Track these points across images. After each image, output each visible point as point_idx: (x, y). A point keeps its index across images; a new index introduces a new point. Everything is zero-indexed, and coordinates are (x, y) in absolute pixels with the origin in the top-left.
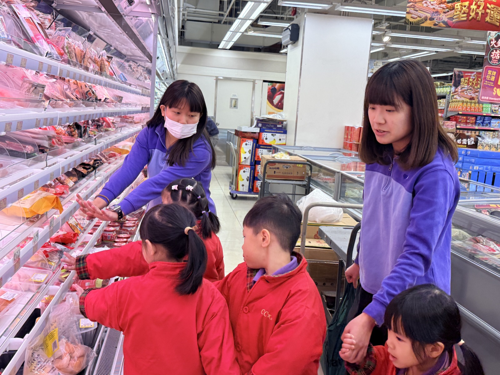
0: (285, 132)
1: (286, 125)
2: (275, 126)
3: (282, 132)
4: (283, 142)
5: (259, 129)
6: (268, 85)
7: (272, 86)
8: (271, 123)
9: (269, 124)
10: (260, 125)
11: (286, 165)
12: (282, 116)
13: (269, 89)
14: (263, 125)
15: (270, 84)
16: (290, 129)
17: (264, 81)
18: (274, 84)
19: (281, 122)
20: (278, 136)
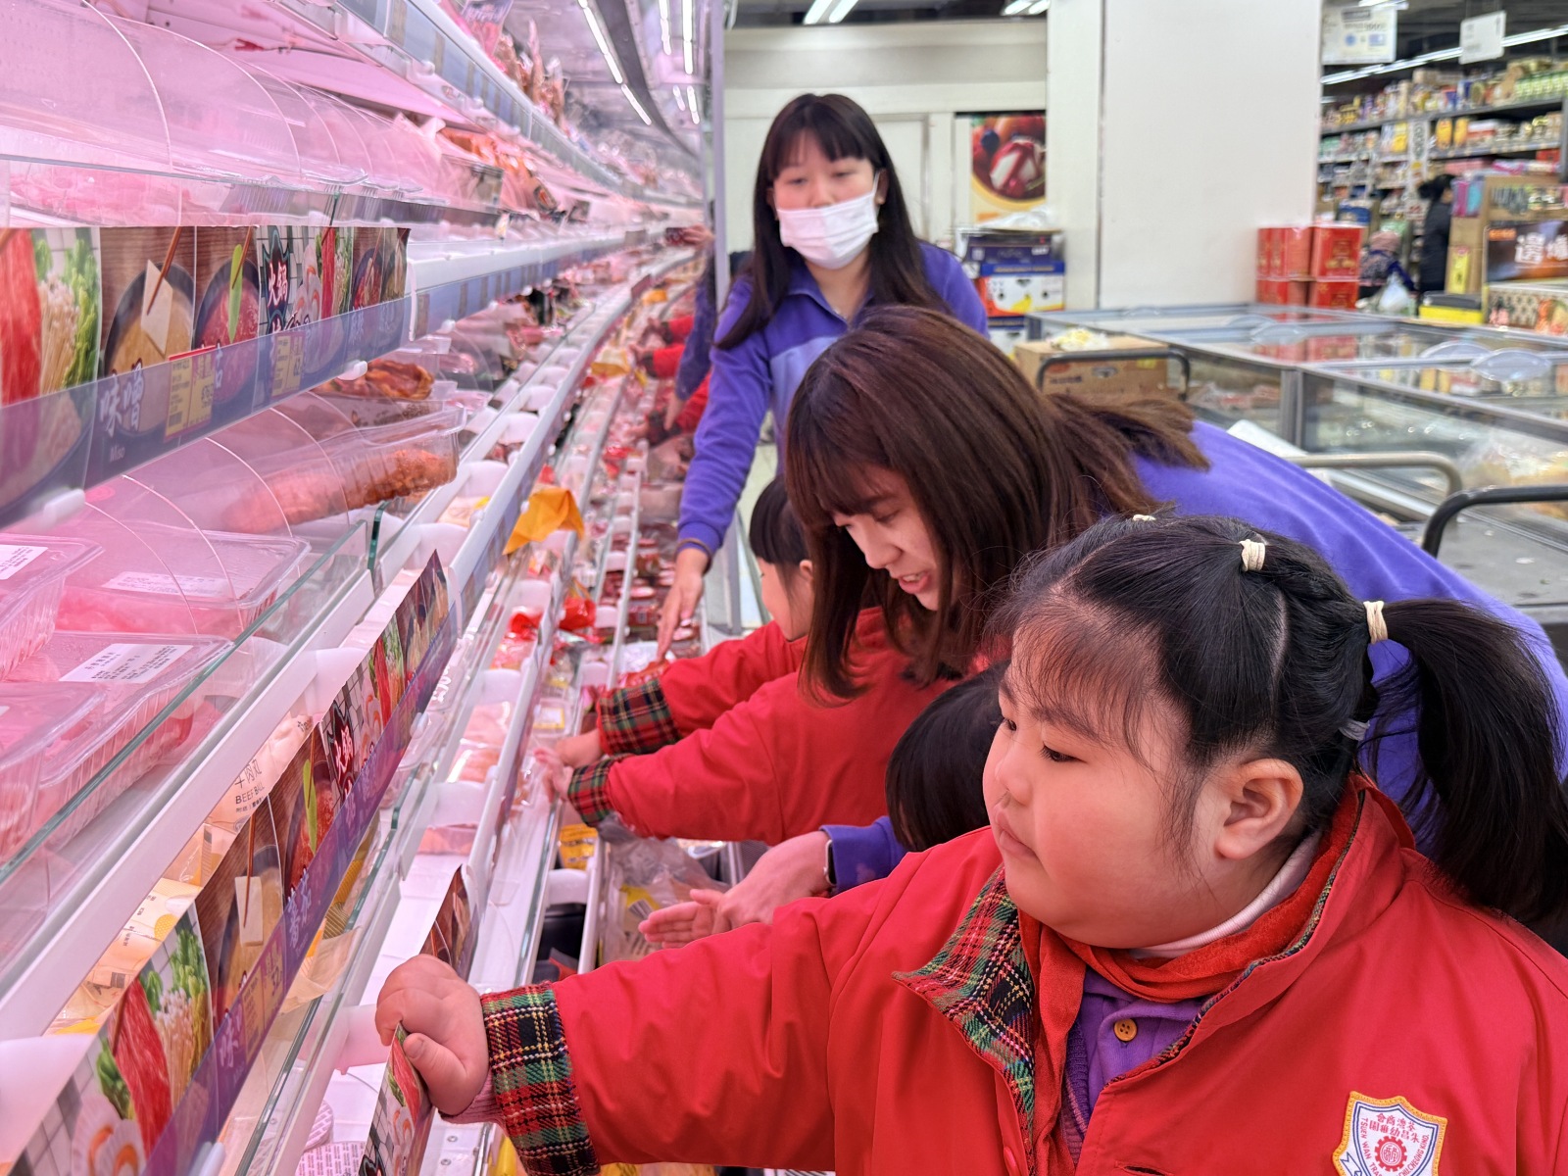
0: (1060, 269)
1: (1062, 245)
2: (1028, 251)
3: (1051, 269)
4: (1055, 301)
5: (976, 267)
6: (973, 125)
7: (986, 127)
8: (1014, 243)
9: (1005, 249)
10: (978, 254)
11: (1102, 366)
12: (1043, 217)
13: (976, 137)
14: (990, 253)
15: (977, 120)
16: (1078, 256)
17: (959, 114)
18: (990, 119)
19: (1045, 237)
20: (1038, 282)
